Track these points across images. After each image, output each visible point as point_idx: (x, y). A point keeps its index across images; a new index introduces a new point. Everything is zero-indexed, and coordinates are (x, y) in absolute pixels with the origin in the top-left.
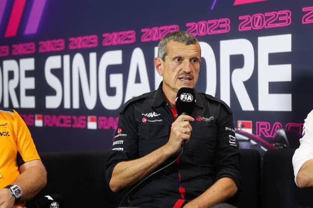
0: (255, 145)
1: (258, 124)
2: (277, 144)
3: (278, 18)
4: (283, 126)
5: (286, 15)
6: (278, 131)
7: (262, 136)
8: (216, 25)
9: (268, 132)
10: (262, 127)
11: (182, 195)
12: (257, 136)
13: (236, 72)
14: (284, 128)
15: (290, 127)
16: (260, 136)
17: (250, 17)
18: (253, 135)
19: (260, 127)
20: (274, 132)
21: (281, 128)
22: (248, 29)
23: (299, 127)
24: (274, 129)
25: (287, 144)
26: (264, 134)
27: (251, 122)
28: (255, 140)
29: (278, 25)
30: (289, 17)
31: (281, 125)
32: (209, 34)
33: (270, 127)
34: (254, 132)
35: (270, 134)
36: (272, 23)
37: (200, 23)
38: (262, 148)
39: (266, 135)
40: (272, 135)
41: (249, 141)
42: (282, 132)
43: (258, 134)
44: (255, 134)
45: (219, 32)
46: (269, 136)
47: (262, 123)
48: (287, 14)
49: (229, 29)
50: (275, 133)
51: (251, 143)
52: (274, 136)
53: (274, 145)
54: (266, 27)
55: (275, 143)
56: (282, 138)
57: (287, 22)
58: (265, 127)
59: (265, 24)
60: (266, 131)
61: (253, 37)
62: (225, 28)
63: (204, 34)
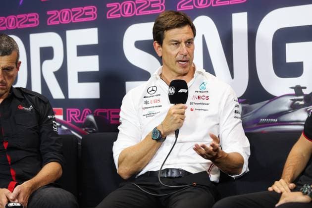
0: (66, 130)
1: (69, 111)
2: (87, 128)
3: (85, 14)
4: (92, 112)
5: (91, 11)
6: (87, 117)
7: (73, 122)
8: (25, 20)
9: (78, 117)
10: (72, 113)
11: (13, 177)
12: (68, 122)
13: (47, 63)
14: (92, 113)
15: (99, 113)
16: (70, 121)
17: (58, 12)
18: (64, 121)
19: (70, 113)
20: (84, 117)
21: (90, 114)
22: (56, 24)
23: (106, 113)
24: (84, 115)
25: (95, 128)
26: (74, 119)
27: (62, 109)
28: (66, 125)
29: (84, 20)
30: (95, 13)
31: (90, 111)
32: (18, 27)
33: (79, 113)
34: (65, 118)
35: (79, 119)
36: (79, 18)
37: (10, 17)
38: (73, 132)
39: (77, 120)
40: (82, 120)
41: (60, 127)
42: (91, 117)
43: (69, 120)
44: (66, 120)
45: (28, 26)
46: (79, 121)
47: (72, 110)
48: (93, 9)
49: (38, 24)
50: (85, 119)
51: (62, 129)
52: (83, 122)
53: (84, 129)
54: (73, 22)
55: (84, 128)
56: (91, 123)
57: (93, 17)
58: (75, 113)
59: (72, 18)
60: (76, 117)
61: (61, 31)
62: (33, 22)
63: (13, 28)
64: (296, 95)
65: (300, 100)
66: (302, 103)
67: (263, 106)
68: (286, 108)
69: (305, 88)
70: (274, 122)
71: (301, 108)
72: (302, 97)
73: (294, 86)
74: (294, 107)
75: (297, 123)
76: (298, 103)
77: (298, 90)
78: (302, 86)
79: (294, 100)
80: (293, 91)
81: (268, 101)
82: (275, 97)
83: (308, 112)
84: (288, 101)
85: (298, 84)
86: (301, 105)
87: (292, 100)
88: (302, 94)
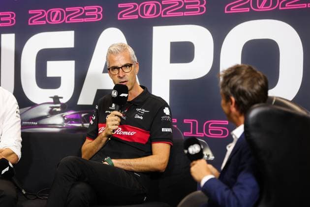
64: (55, 103)
65: (58, 107)
66: (59, 110)
67: (25, 112)
68: (45, 114)
69: (62, 98)
70: (34, 125)
71: (57, 114)
72: (59, 105)
73: (53, 96)
74: (52, 113)
75: (54, 126)
76: (55, 110)
77: (56, 99)
78: (59, 96)
79: (52, 108)
80: (52, 100)
81: (30, 107)
82: (36, 104)
83: (64, 117)
84: (47, 108)
85: (56, 95)
86: (58, 111)
87: (51, 107)
88: (59, 103)
